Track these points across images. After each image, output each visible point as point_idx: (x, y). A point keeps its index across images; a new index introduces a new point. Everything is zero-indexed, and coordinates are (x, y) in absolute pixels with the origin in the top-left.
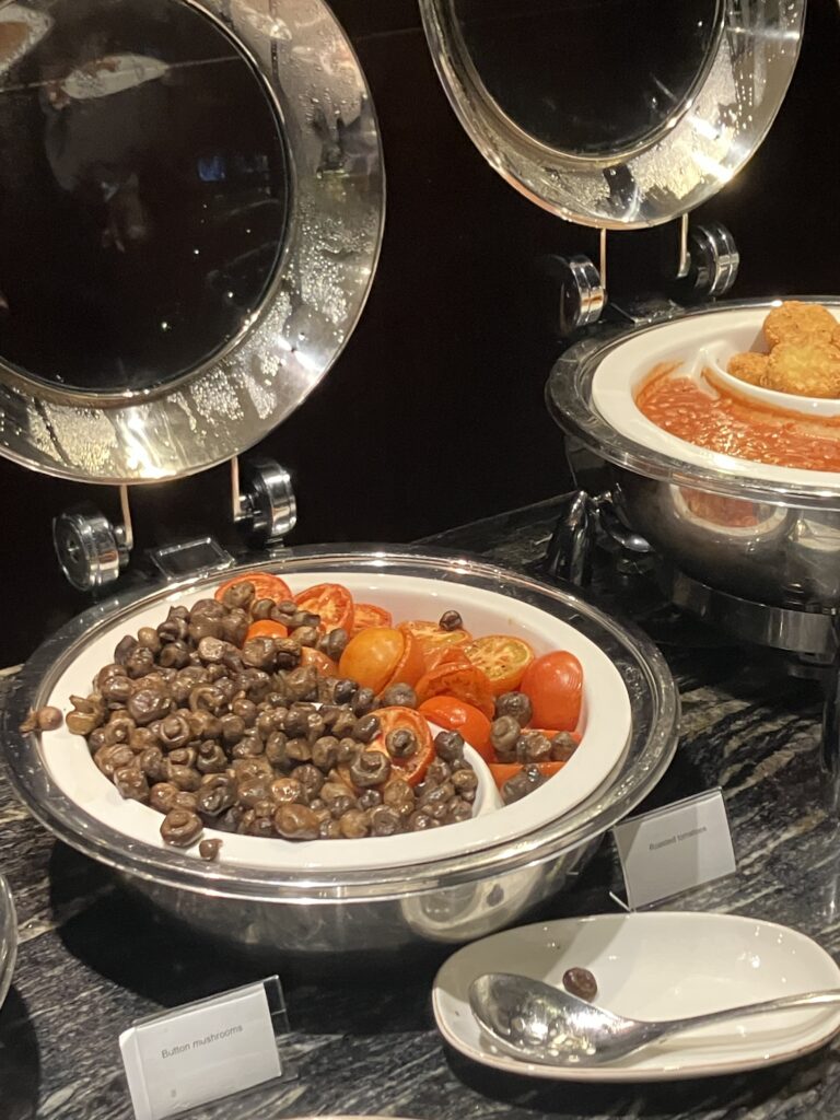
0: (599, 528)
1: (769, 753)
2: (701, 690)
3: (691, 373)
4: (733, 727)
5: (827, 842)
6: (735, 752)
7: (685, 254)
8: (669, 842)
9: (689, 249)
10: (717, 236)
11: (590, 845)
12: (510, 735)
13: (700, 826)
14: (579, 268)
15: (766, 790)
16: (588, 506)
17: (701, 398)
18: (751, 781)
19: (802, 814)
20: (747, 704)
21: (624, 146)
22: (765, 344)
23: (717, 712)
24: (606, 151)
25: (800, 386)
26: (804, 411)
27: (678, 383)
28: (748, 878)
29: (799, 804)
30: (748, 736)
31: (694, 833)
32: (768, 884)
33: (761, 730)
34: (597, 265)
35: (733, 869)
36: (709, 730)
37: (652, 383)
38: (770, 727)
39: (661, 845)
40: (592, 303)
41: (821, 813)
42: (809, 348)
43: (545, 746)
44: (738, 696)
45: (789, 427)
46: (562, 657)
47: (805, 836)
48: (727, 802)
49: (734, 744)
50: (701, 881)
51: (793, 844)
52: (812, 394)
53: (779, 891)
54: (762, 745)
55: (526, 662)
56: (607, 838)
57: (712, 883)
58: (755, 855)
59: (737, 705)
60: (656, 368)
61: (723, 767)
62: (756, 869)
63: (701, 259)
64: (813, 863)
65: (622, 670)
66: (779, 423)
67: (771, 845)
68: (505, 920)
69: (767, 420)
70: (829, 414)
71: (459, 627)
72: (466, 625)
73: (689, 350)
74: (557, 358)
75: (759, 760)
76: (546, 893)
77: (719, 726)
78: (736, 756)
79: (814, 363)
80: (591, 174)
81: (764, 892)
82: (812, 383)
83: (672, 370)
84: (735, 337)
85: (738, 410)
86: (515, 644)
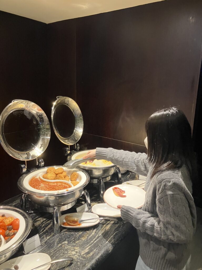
0: (26, 198)
1: (47, 226)
2: (40, 218)
3: (38, 177)
4: (44, 223)
5: (53, 238)
6: (43, 226)
7: (37, 162)
8: (31, 243)
9: (38, 162)
10: (41, 160)
11: (20, 246)
12: (8, 233)
13: (35, 240)
14: (23, 166)
15: (47, 231)
16: (25, 196)
17: (39, 181)
18: (45, 230)
19: (51, 234)
20: (46, 219)
21: (29, 150)
22: (47, 173)
23: (42, 221)
24: (26, 151)
25: (50, 178)
26: (50, 182)
27: (36, 179)
28: (42, 246)
29: (50, 233)
30: (45, 224)
31: (34, 241)
32: (45, 246)
33: (47, 223)
34: (25, 165)
35: (40, 245)
36: (40, 224)
37: (32, 179)
38: (48, 222)
39: (30, 244)
40: (24, 170)
41: (53, 234)
42: (51, 174)
43: (13, 233)
44: (45, 218)
45: (49, 184)
46: (17, 219)
47: (51, 237)
48: (39, 236)
49: (43, 225)
50: (36, 247)
51: (49, 239)
52: (51, 179)
53: (46, 247)
54: (47, 225)
55: (12, 221)
56: (22, 244)
57: (38, 247)
58: (44, 242)
59: (45, 219)
60: (33, 177)
61: (42, 229)
62: (44, 244)
63: (39, 163)
64: (51, 242)
65: (25, 220)
66: (47, 183)
67: (46, 240)
68: (7, 259)
69: (46, 183)
70: (53, 182)
71: (5, 216)
72: (6, 216)
73: (38, 174)
74: (20, 177)
75: (46, 227)
76: (13, 254)
77: (42, 223)
78: (44, 227)
79: (52, 175)
80: (25, 154)
81: (44, 247)
82: (51, 178)
83: (35, 177)
84: (43, 172)
85: (43, 182)
86: (12, 218)
